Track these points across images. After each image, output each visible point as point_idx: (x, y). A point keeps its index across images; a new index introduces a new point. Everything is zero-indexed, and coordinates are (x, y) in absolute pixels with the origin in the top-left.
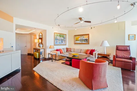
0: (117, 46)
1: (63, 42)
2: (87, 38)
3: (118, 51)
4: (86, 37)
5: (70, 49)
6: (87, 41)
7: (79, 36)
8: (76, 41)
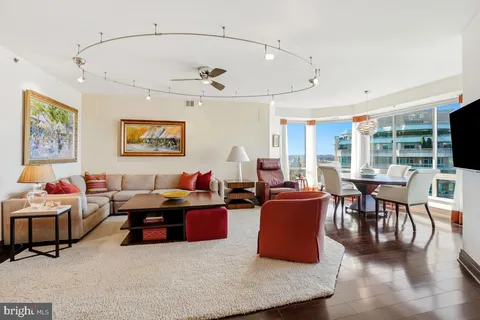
0: (258, 160)
1: (65, 145)
2: (178, 136)
3: (262, 172)
4: (172, 132)
5: (104, 177)
6: (178, 146)
7: (143, 126)
8: (128, 142)
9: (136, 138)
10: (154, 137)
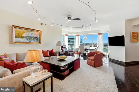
3: (63, 49)
4: (36, 34)
7: (24, 30)
8: (16, 37)
9: (20, 36)
10: (29, 36)
